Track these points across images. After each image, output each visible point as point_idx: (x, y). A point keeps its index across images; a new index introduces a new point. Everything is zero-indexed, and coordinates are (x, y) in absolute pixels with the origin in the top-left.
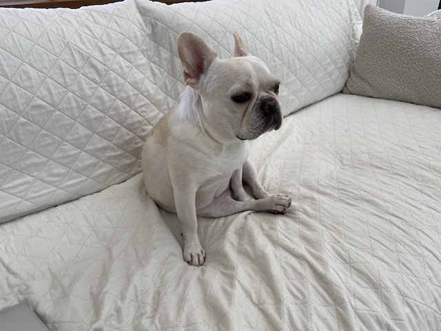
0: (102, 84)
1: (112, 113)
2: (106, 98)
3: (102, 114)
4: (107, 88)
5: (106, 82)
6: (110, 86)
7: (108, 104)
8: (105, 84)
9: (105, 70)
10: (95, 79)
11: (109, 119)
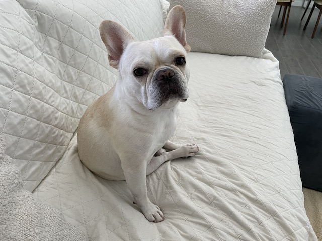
0: (15, 87)
1: (31, 112)
2: (23, 100)
3: (23, 117)
4: (20, 89)
5: (18, 83)
6: (23, 87)
7: (26, 104)
8: (17, 86)
9: (14, 72)
10: (8, 83)
11: (30, 119)
